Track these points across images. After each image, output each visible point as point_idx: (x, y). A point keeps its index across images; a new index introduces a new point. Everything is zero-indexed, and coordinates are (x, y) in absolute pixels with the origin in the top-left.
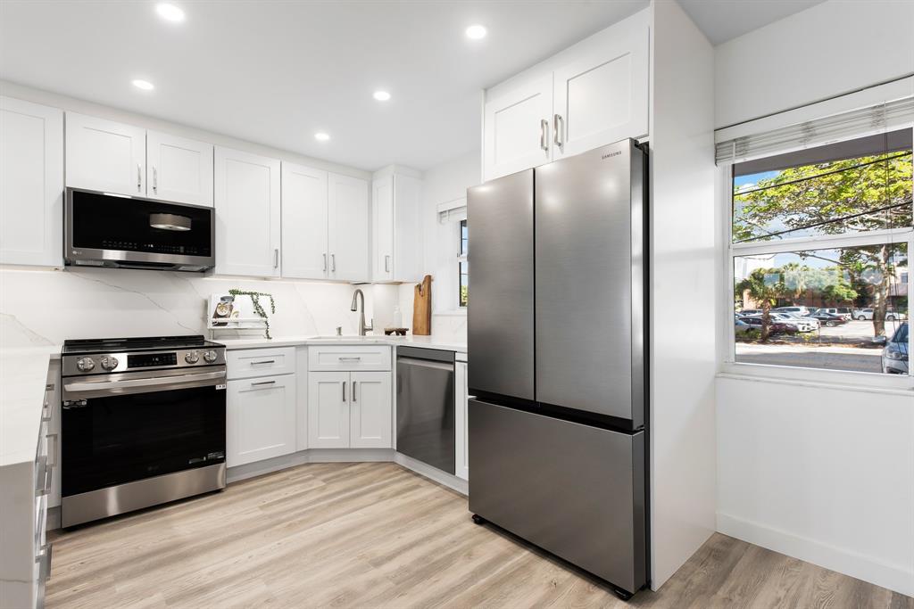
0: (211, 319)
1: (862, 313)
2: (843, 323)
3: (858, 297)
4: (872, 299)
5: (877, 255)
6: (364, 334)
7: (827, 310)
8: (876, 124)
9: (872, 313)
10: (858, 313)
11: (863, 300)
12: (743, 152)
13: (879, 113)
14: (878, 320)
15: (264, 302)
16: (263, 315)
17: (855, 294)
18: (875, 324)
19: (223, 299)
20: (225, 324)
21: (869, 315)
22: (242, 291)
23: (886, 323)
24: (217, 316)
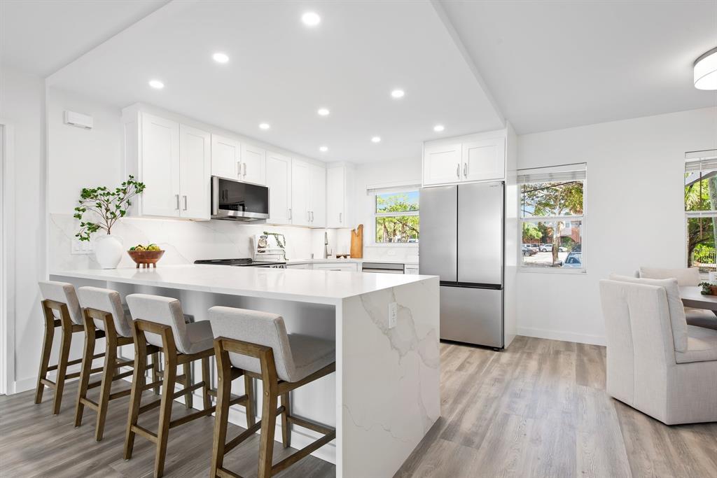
0: (256, 249)
1: (544, 247)
2: (535, 253)
3: (543, 237)
4: (551, 238)
5: (554, 211)
6: (327, 258)
7: (526, 245)
8: (573, 178)
9: (551, 248)
10: (542, 247)
11: (545, 238)
12: (528, 181)
13: (574, 174)
14: (555, 251)
15: (281, 239)
16: (281, 246)
17: (541, 235)
18: (553, 254)
19: (261, 237)
20: (264, 252)
21: (550, 249)
22: (270, 232)
23: (559, 253)
24: (259, 247)
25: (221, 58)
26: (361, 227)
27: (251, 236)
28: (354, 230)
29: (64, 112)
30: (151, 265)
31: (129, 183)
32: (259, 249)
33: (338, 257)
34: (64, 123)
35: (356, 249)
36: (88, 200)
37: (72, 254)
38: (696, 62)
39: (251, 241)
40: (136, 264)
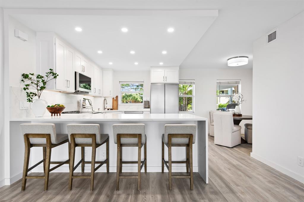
6: (104, 110)
19: (83, 101)
20: (85, 107)
22: (86, 99)
25: (125, 30)
26: (117, 97)
27: (79, 100)
28: (114, 98)
29: (15, 30)
30: (59, 114)
31: (50, 73)
32: (83, 106)
33: (108, 109)
34: (15, 36)
35: (115, 106)
36: (26, 80)
37: (20, 110)
38: (228, 60)
39: (78, 103)
40: (51, 114)
